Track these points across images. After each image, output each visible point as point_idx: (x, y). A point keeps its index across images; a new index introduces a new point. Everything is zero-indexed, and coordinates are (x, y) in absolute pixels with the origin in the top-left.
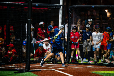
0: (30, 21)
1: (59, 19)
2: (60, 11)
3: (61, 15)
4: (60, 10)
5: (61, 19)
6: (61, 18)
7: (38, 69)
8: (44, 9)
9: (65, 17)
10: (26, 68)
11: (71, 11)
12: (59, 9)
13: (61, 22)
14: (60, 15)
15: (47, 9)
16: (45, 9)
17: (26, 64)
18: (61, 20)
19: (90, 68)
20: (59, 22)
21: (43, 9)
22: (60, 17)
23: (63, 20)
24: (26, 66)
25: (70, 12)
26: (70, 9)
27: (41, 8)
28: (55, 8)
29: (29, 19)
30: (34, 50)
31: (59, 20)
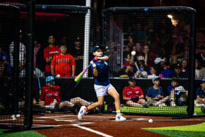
0: (31, 38)
1: (85, 33)
2: (86, 19)
3: (88, 26)
4: (86, 16)
5: (88, 33)
6: (88, 31)
7: (47, 124)
8: (57, 14)
9: (96, 29)
10: (25, 122)
11: (105, 18)
12: (85, 14)
13: (88, 38)
14: (86, 26)
15: (62, 14)
16: (59, 14)
17: (25, 116)
18: (88, 35)
19: (141, 121)
20: (85, 38)
21: (54, 14)
22: (86, 28)
23: (92, 34)
24: (25, 120)
25: (103, 20)
26: (105, 14)
27: (52, 14)
28: (78, 13)
29: (30, 33)
30: (39, 90)
31: (85, 35)
